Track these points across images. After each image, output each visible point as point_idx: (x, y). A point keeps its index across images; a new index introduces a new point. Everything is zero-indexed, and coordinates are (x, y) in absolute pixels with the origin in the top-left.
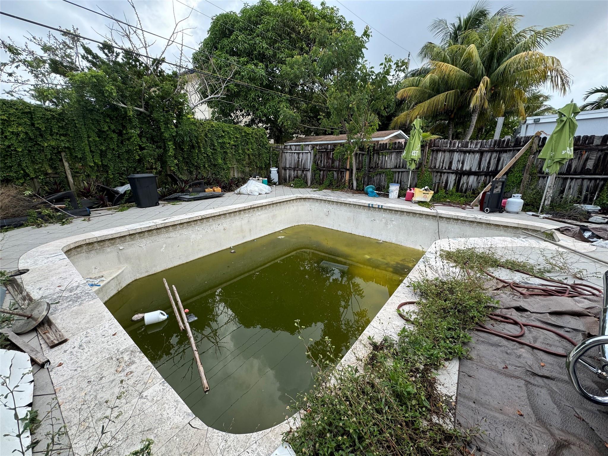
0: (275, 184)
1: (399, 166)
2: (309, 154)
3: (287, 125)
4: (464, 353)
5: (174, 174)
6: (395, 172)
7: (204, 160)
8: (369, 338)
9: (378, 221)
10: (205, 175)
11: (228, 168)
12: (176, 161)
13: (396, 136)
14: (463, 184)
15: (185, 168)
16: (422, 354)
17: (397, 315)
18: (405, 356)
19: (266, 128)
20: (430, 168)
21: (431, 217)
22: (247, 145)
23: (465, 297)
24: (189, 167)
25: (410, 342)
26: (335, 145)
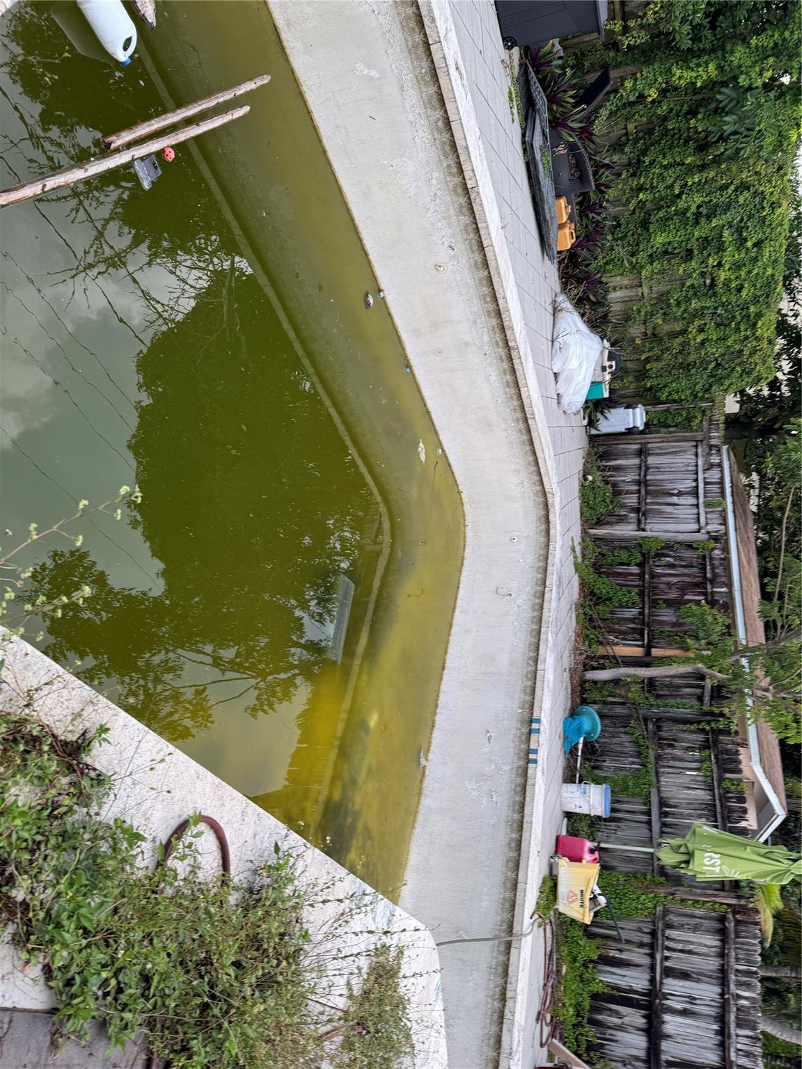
0: (592, 423)
1: (666, 814)
2: (695, 527)
3: (787, 450)
4: (70, 1026)
5: (609, 93)
6: (647, 802)
7: (661, 187)
8: (103, 729)
9: (486, 750)
10: (612, 193)
11: (636, 269)
12: (653, 94)
13: (767, 800)
14: (618, 1015)
15: (631, 127)
16: (59, 895)
17: (184, 817)
18: (53, 841)
19: (774, 385)
20: (666, 912)
21: (507, 916)
22: (718, 325)
23: (250, 1024)
24: (636, 140)
25: (96, 856)
26: (728, 607)
